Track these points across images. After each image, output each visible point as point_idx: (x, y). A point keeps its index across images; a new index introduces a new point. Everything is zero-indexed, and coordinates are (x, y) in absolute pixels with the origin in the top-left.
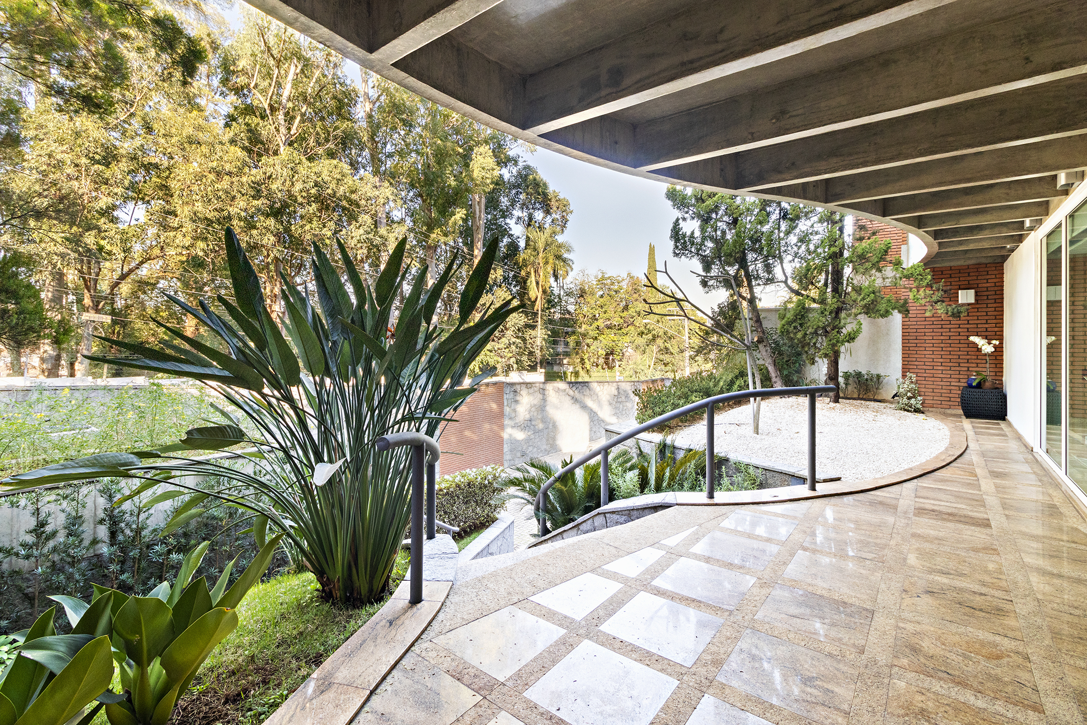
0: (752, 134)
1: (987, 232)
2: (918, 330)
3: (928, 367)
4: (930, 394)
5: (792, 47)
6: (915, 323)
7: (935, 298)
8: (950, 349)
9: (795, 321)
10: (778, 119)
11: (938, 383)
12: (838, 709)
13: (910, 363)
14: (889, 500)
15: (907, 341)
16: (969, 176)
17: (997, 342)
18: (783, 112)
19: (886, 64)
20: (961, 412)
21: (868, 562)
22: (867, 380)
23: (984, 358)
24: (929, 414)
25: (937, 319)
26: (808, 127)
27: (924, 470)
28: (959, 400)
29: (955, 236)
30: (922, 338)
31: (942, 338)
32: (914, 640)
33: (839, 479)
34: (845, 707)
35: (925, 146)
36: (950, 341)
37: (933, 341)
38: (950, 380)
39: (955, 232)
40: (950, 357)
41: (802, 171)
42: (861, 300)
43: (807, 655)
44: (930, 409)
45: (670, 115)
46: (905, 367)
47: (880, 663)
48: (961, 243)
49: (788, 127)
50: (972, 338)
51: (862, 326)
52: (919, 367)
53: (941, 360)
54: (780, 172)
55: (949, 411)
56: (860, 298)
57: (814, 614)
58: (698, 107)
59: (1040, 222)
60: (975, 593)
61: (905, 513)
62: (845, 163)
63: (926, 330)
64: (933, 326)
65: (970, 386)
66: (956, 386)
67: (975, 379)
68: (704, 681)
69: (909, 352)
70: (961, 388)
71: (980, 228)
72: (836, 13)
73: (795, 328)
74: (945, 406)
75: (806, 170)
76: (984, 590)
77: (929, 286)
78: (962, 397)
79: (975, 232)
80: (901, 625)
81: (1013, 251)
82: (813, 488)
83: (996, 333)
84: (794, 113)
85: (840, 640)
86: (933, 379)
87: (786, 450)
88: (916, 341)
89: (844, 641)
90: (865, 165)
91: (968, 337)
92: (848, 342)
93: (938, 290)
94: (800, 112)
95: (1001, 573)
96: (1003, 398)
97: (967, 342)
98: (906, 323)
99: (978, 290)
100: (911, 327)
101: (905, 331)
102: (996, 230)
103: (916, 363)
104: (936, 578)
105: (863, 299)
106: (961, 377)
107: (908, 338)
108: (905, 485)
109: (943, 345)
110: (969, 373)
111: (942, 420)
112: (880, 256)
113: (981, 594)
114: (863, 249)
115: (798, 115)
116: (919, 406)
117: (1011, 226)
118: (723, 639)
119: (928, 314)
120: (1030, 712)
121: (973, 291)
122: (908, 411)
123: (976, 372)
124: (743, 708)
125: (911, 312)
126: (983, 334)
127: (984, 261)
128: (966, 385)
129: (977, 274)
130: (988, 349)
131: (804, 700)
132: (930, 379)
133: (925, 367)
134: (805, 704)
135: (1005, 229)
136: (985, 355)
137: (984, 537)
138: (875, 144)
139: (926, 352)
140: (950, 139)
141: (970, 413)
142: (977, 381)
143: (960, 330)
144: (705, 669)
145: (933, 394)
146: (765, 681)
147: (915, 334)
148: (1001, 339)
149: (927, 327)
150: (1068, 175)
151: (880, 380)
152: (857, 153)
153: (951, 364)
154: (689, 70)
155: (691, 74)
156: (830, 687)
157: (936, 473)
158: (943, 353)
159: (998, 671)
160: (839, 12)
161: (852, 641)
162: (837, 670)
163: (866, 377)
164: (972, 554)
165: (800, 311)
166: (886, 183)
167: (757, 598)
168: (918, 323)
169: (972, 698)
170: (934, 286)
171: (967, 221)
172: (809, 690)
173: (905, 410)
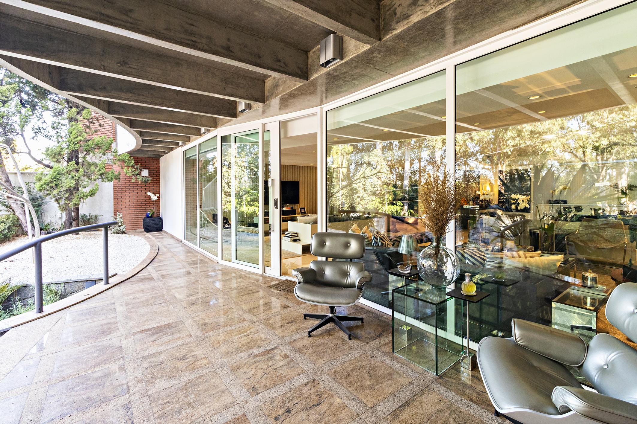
0: (104, 66)
1: (163, 144)
2: (122, 189)
3: (127, 209)
4: (129, 223)
5: (171, 46)
6: (120, 185)
7: (136, 173)
8: (138, 199)
9: (51, 182)
10: (122, 65)
11: (133, 217)
12: (202, 359)
13: (118, 207)
14: (147, 276)
15: (116, 195)
16: (178, 120)
17: (158, 195)
18: (125, 63)
19: (178, 64)
20: (143, 230)
21: (163, 304)
22: (89, 219)
23: (153, 202)
24: (129, 233)
25: (131, 183)
26: (140, 77)
27: (150, 259)
28: (142, 224)
29: (151, 143)
30: (124, 193)
31: (134, 193)
32: (203, 322)
33: (116, 275)
34: (203, 356)
35: (173, 103)
36: (138, 195)
37: (130, 195)
38: (138, 215)
39: (151, 142)
40: (138, 203)
41: (111, 94)
42: (98, 171)
43: (174, 350)
44: (129, 231)
45: (28, 20)
46: (115, 209)
47: (200, 336)
48: (149, 147)
49: (128, 72)
50: (149, 193)
51: (99, 187)
52: (123, 209)
53: (134, 205)
54: (95, 90)
55: (138, 231)
56: (96, 170)
57: (161, 335)
58: (59, 28)
59: (185, 144)
60: (205, 297)
61: (158, 279)
62: (136, 98)
63: (126, 189)
64: (129, 187)
65: (148, 217)
66: (141, 217)
67: (150, 213)
68: (142, 392)
69: (117, 201)
70: (143, 218)
71: (161, 142)
72: (193, 43)
73: (51, 187)
74: (136, 228)
75: (113, 94)
76: (207, 295)
77: (133, 167)
78: (144, 222)
79: (159, 143)
80: (195, 319)
81: (166, 153)
82: (107, 283)
83: (157, 191)
84: (132, 66)
85: (180, 337)
86: (130, 215)
87: (68, 268)
88: (121, 195)
89: (182, 337)
90: (147, 103)
91: (146, 193)
92: (91, 196)
93: (137, 169)
94: (135, 67)
95: (207, 287)
96: (161, 221)
97: (145, 195)
98: (116, 185)
99: (150, 170)
100: (118, 187)
101: (115, 189)
102: (167, 144)
103: (121, 207)
104: (191, 298)
105: (99, 170)
106: (143, 212)
107: (117, 193)
108: (148, 267)
109: (134, 197)
110: (146, 210)
111: (138, 235)
112: (108, 146)
113: (207, 297)
114: (99, 141)
115: (134, 68)
116: (124, 230)
117: (173, 143)
118: (132, 371)
119: (133, 181)
120: (244, 322)
121: (147, 170)
122: (119, 233)
123: (150, 210)
124: (170, 386)
125: (121, 179)
126: (152, 191)
127: (152, 156)
128: (145, 216)
129: (149, 162)
130: (154, 198)
131: (189, 365)
132: (129, 215)
133: (126, 209)
134: (190, 366)
135: (170, 144)
136: (153, 201)
137: (192, 277)
138: (152, 94)
139: (126, 201)
140: (183, 104)
141: (148, 229)
142: (151, 214)
143: (142, 189)
144: (137, 387)
145: (130, 223)
146: (168, 371)
147: (121, 191)
148: (159, 194)
149: (126, 187)
150: (205, 129)
151: (97, 218)
152: (142, 95)
153: (138, 207)
154: (109, 21)
155: (109, 24)
156: (192, 354)
157: (155, 259)
158: (134, 201)
159: (230, 316)
160: (194, 43)
161: (185, 335)
162: (190, 347)
163: (88, 217)
164: (194, 285)
165: (56, 176)
166: (143, 112)
167: (130, 344)
168: (122, 185)
169: (230, 328)
170: (135, 166)
171: (162, 138)
172: (187, 361)
173: (117, 233)
